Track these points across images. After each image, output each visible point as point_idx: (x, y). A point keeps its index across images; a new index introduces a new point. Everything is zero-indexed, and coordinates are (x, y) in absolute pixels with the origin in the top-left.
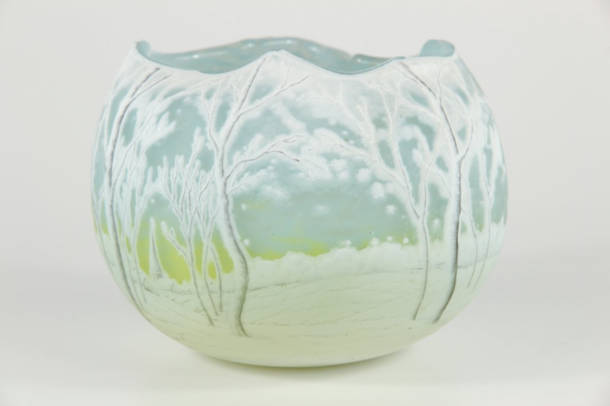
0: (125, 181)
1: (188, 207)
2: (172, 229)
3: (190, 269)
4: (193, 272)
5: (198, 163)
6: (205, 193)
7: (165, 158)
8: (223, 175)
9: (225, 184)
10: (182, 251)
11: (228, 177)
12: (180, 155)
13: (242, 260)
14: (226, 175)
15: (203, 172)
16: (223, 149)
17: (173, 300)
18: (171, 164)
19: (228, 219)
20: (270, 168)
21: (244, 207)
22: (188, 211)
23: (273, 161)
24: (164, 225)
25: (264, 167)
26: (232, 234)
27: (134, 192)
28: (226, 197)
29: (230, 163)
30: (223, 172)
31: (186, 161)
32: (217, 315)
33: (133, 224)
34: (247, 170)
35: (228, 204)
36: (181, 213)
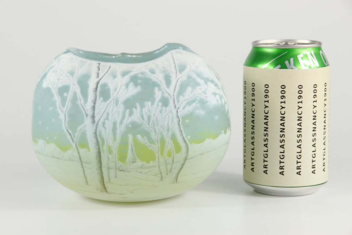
0: (107, 118)
1: (156, 125)
2: (145, 137)
3: (157, 155)
4: (158, 156)
5: (160, 104)
6: (167, 117)
7: (138, 104)
8: (176, 107)
9: (177, 112)
10: (153, 147)
11: (178, 108)
12: (148, 101)
13: (186, 146)
14: (177, 108)
15: (164, 108)
16: (174, 96)
17: (141, 173)
18: (142, 106)
19: (180, 128)
20: (197, 102)
21: (187, 121)
22: (156, 127)
23: (198, 99)
24: (139, 137)
25: (194, 101)
26: (182, 134)
27: (115, 124)
28: (178, 117)
29: (178, 101)
30: (175, 107)
31: (153, 104)
32: (167, 174)
33: (115, 139)
34: (187, 104)
35: (179, 121)
36: (151, 129)
